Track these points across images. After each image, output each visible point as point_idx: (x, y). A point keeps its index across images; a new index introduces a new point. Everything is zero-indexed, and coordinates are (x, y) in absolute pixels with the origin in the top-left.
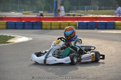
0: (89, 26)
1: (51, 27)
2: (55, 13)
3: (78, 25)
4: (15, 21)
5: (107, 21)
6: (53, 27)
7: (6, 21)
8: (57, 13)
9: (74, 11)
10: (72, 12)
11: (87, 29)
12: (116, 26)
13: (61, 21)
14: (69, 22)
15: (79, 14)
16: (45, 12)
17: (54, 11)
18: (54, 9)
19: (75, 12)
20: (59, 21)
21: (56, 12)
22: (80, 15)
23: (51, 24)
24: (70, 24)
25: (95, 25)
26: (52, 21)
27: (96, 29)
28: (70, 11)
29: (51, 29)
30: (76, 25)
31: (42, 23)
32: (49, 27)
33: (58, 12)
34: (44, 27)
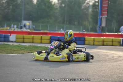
1: (94, 43)
3: (121, 42)
4: (59, 36)
6: (96, 43)
7: (50, 36)
13: (104, 38)
14: (113, 39)
17: (98, 28)
18: (98, 26)
24: (114, 41)
29: (94, 45)
30: (120, 42)
31: (85, 38)
34: (87, 42)
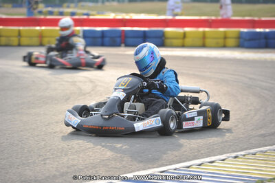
0: (107, 40)
2: (29, 9)
5: (146, 29)
8: (35, 9)
9: (72, 5)
10: (68, 7)
11: (103, 45)
12: (166, 38)
15: (85, 12)
16: (6, 5)
19: (76, 7)
20: (38, 28)
21: (32, 6)
22: (88, 15)
23: (19, 34)
25: (120, 37)
26: (21, 28)
27: (123, 45)
28: (65, 5)
32: (15, 41)
33: (35, 6)
